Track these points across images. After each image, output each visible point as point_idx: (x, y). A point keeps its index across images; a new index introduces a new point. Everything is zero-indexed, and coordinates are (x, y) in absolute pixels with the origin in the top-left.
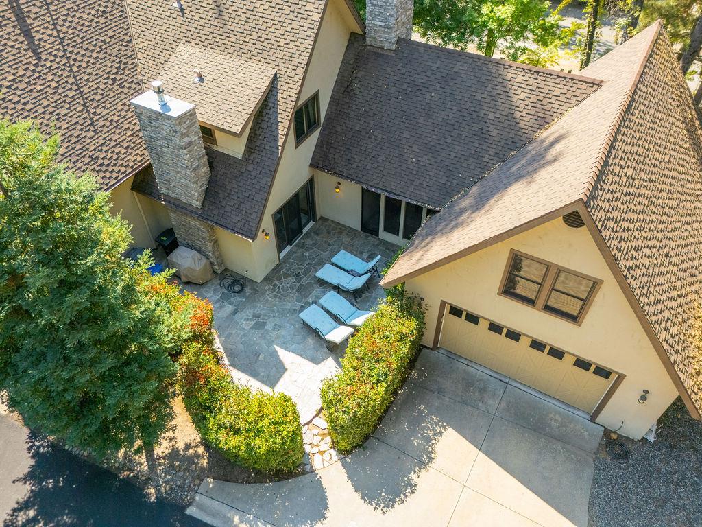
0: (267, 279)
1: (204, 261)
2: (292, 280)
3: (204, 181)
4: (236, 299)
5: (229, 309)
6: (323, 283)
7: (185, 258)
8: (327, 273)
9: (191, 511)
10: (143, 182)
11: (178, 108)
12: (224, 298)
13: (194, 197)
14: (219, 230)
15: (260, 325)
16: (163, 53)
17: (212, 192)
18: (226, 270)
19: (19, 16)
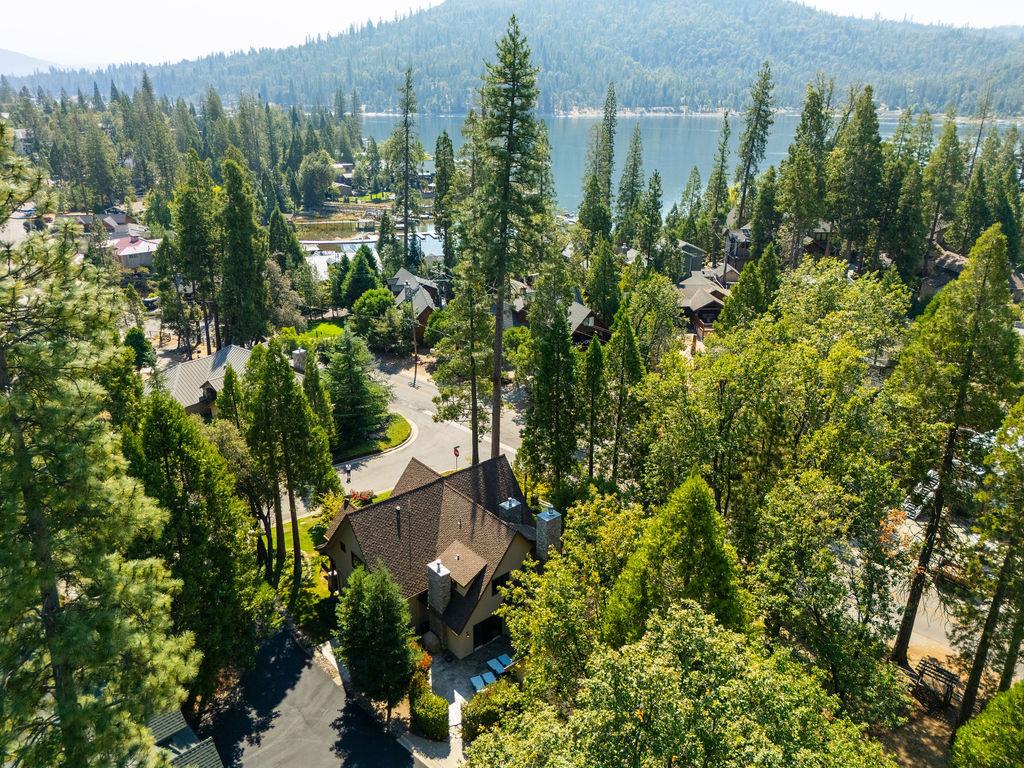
0: (465, 659)
1: (438, 641)
2: (475, 663)
3: (447, 603)
4: (447, 664)
5: (442, 668)
6: (490, 669)
7: (430, 637)
8: (493, 663)
9: (398, 740)
10: (422, 598)
11: (444, 572)
12: (442, 662)
13: (441, 609)
14: (449, 629)
15: (452, 680)
16: (448, 542)
17: (449, 609)
18: (448, 650)
19: (399, 520)
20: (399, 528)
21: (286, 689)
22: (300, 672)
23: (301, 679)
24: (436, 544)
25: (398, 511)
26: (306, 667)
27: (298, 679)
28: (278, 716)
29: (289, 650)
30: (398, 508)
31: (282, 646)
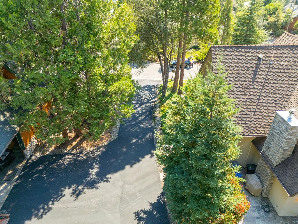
0: (284, 218)
1: (260, 187)
3: (285, 157)
4: (262, 213)
7: (253, 180)
10: (258, 142)
12: (257, 208)
13: (276, 160)
17: (285, 163)
18: (267, 198)
19: (257, 68)
20: (255, 74)
21: (127, 164)
22: (143, 157)
23: (141, 162)
24: (288, 100)
25: (259, 59)
26: (149, 155)
27: (139, 161)
28: (107, 181)
29: (147, 139)
30: (261, 56)
31: (144, 135)
